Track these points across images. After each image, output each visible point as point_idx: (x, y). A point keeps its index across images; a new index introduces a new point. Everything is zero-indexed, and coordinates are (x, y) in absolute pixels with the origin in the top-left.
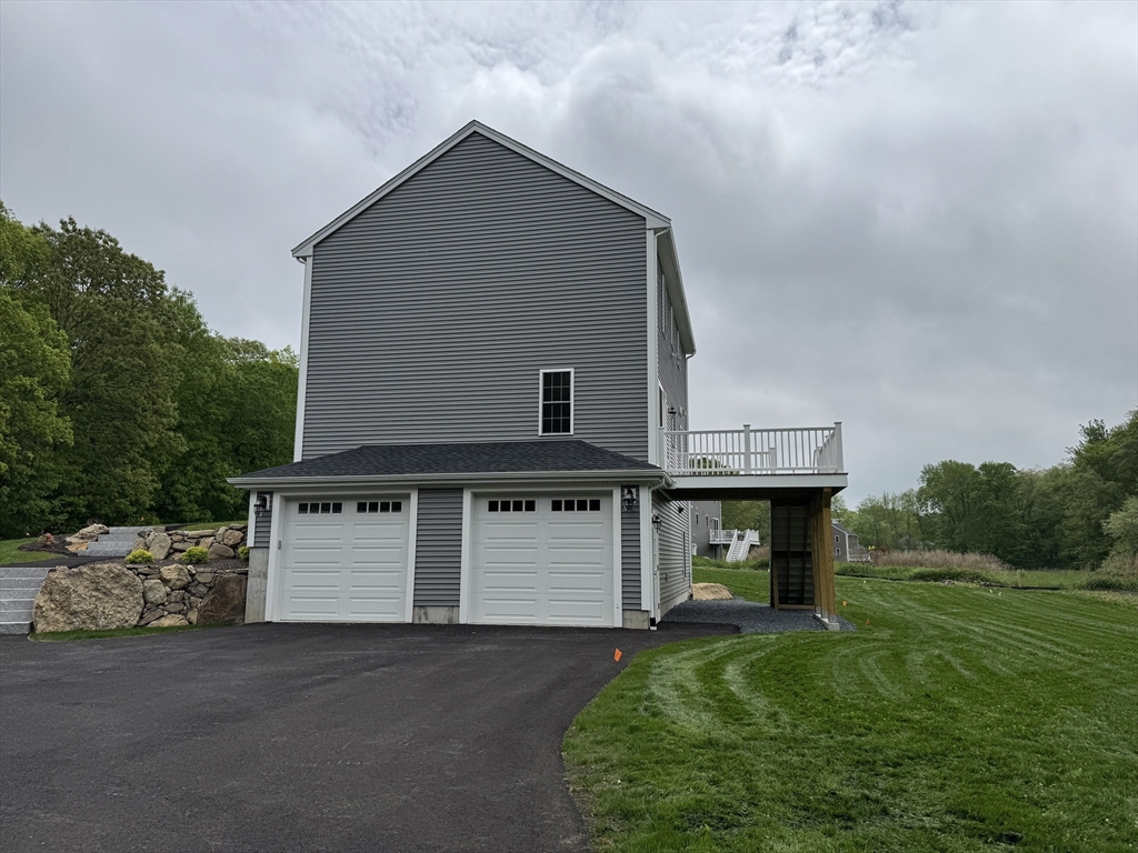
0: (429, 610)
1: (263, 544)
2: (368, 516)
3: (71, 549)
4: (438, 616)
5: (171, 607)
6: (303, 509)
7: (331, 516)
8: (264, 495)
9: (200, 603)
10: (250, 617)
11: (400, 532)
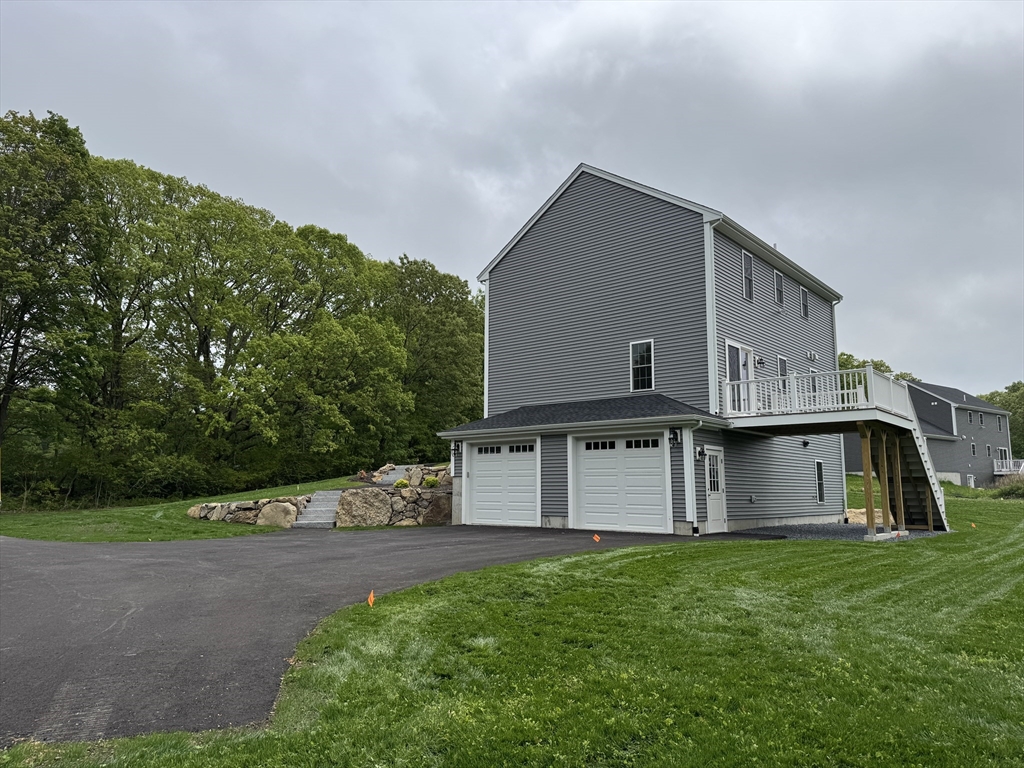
0: (551, 518)
1: (458, 474)
2: (515, 454)
3: (374, 480)
4: (556, 523)
5: (407, 514)
6: (480, 451)
7: (495, 455)
8: (458, 442)
9: (424, 511)
10: (454, 522)
11: (531, 465)
